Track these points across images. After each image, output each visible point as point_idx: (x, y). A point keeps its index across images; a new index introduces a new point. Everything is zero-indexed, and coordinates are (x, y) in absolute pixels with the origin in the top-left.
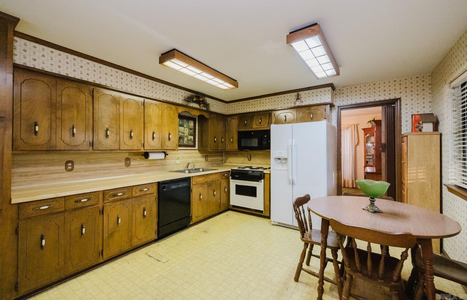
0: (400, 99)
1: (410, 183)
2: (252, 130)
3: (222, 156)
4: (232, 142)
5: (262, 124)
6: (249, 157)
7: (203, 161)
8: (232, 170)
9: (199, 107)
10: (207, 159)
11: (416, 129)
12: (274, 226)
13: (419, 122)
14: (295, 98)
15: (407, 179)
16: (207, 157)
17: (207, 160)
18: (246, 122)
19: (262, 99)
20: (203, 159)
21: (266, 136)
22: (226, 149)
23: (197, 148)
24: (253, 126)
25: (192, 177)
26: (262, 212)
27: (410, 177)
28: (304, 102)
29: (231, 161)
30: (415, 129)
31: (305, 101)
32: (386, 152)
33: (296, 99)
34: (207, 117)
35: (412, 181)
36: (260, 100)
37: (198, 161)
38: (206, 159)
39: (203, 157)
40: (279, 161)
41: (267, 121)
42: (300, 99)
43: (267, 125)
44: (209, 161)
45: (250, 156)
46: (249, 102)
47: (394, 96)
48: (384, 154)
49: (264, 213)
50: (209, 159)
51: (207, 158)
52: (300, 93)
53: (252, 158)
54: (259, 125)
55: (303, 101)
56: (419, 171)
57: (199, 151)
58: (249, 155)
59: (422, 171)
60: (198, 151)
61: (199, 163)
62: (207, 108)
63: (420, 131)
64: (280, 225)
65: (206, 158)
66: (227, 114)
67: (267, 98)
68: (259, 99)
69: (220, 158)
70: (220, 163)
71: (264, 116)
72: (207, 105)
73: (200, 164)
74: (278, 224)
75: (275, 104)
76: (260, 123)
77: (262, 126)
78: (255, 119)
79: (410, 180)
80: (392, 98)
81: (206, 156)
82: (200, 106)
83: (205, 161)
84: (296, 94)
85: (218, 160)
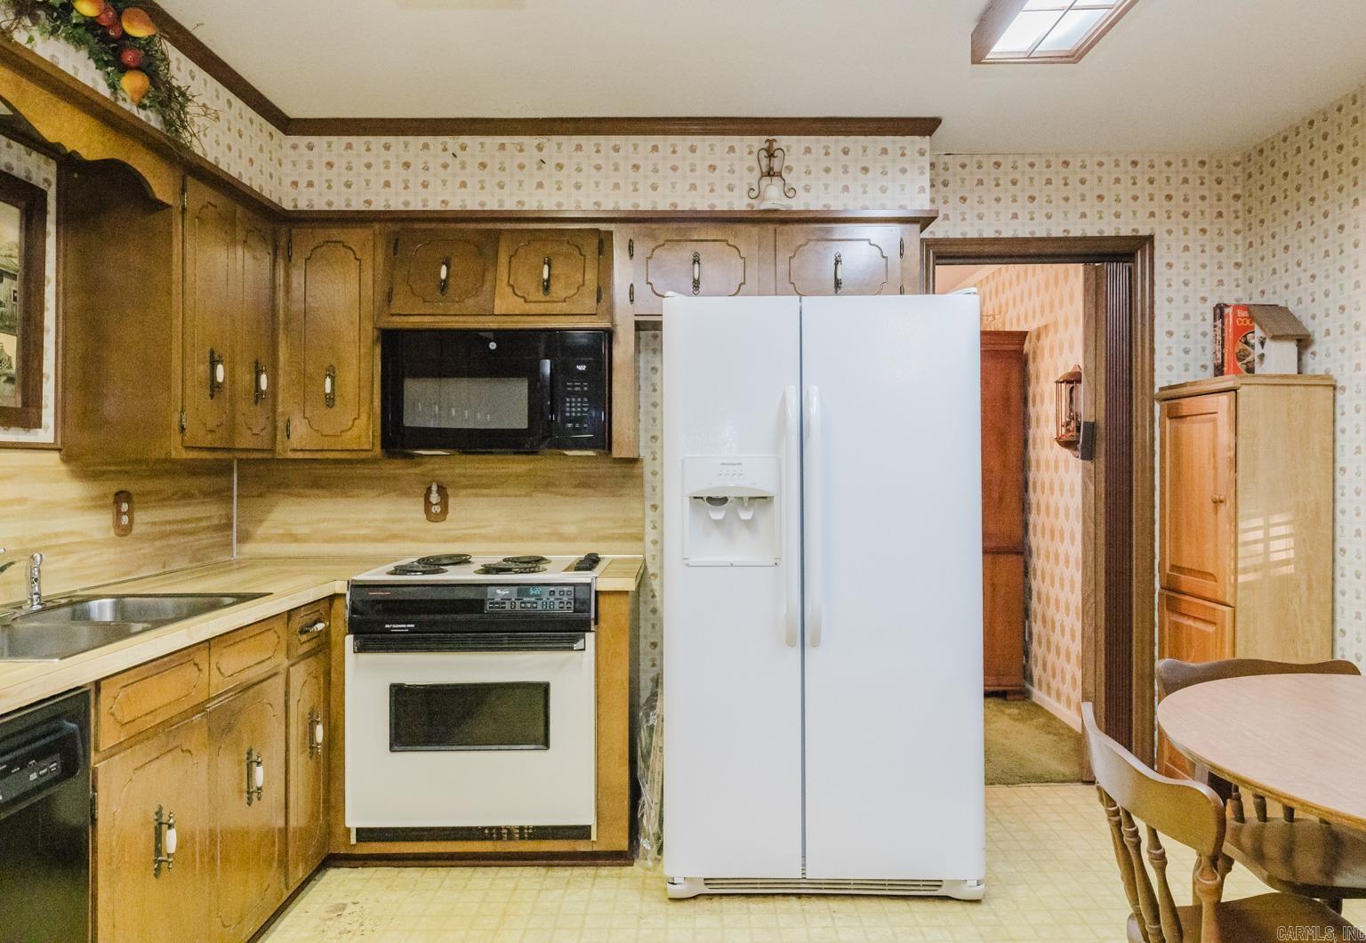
0: (1150, 239)
1: (1247, 585)
2: (492, 323)
3: (222, 495)
4: (330, 401)
5: (558, 289)
6: (434, 498)
7: (98, 536)
8: (356, 587)
9: (104, 90)
10: (125, 520)
11: (1239, 364)
12: (686, 904)
13: (1245, 336)
14: (755, 164)
15: (1236, 567)
16: (125, 507)
17: (124, 531)
18: (444, 269)
19: (551, 142)
20: (99, 523)
21: (582, 368)
22: (279, 447)
23: (46, 434)
24: (497, 302)
25: (97, 683)
26: (582, 832)
27: (1244, 558)
28: (800, 192)
29: (302, 530)
30: (1235, 365)
31: (807, 189)
32: (1101, 461)
33: (757, 173)
34: (159, 196)
35: (1251, 577)
36: (540, 148)
37: (57, 535)
38: (117, 524)
39: (96, 504)
40: (718, 514)
41: (591, 276)
42: (780, 175)
43: (589, 303)
44: (141, 538)
45: (442, 490)
46: (464, 148)
47: (1131, 227)
48: (1092, 467)
49: (594, 837)
50: (144, 519)
51: (130, 513)
52: (783, 141)
53: (451, 501)
54: (540, 296)
55: (799, 186)
56: (1274, 532)
57: (67, 459)
58: (434, 488)
59: (1282, 530)
60: (55, 456)
61: (64, 551)
62: (168, 123)
63: (1250, 370)
64: (718, 891)
65: (119, 513)
66: (288, 205)
67: (588, 141)
68: (530, 141)
69: (211, 512)
70: (212, 545)
71: (565, 249)
72: (166, 97)
73: (71, 560)
74: (707, 890)
75: (635, 184)
76: (546, 287)
77: (558, 308)
78: (503, 258)
79: (1246, 571)
80: (1123, 233)
81: (121, 496)
82: (114, 87)
83: (112, 534)
84: (758, 142)
85: (204, 524)
